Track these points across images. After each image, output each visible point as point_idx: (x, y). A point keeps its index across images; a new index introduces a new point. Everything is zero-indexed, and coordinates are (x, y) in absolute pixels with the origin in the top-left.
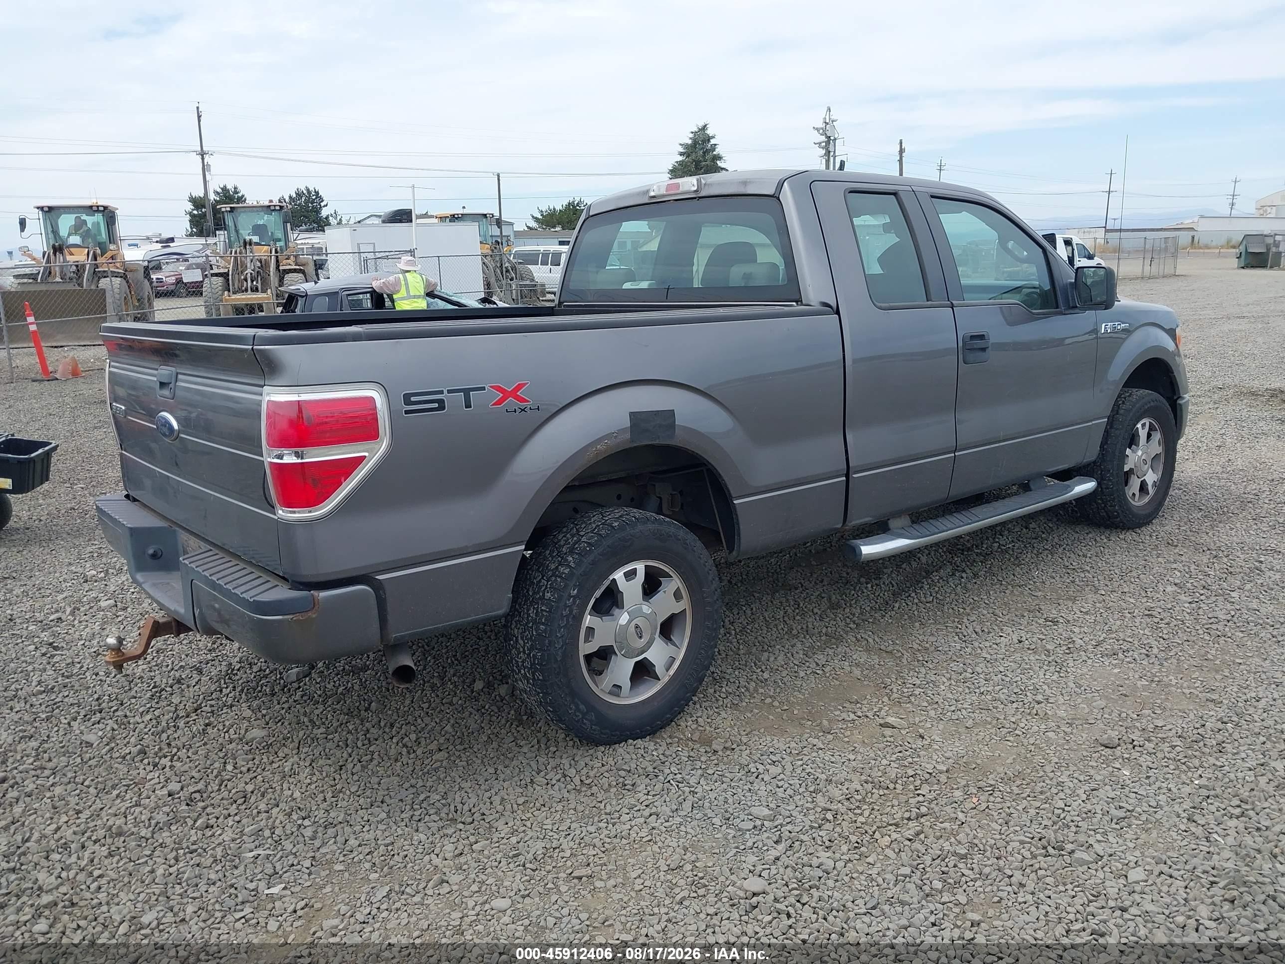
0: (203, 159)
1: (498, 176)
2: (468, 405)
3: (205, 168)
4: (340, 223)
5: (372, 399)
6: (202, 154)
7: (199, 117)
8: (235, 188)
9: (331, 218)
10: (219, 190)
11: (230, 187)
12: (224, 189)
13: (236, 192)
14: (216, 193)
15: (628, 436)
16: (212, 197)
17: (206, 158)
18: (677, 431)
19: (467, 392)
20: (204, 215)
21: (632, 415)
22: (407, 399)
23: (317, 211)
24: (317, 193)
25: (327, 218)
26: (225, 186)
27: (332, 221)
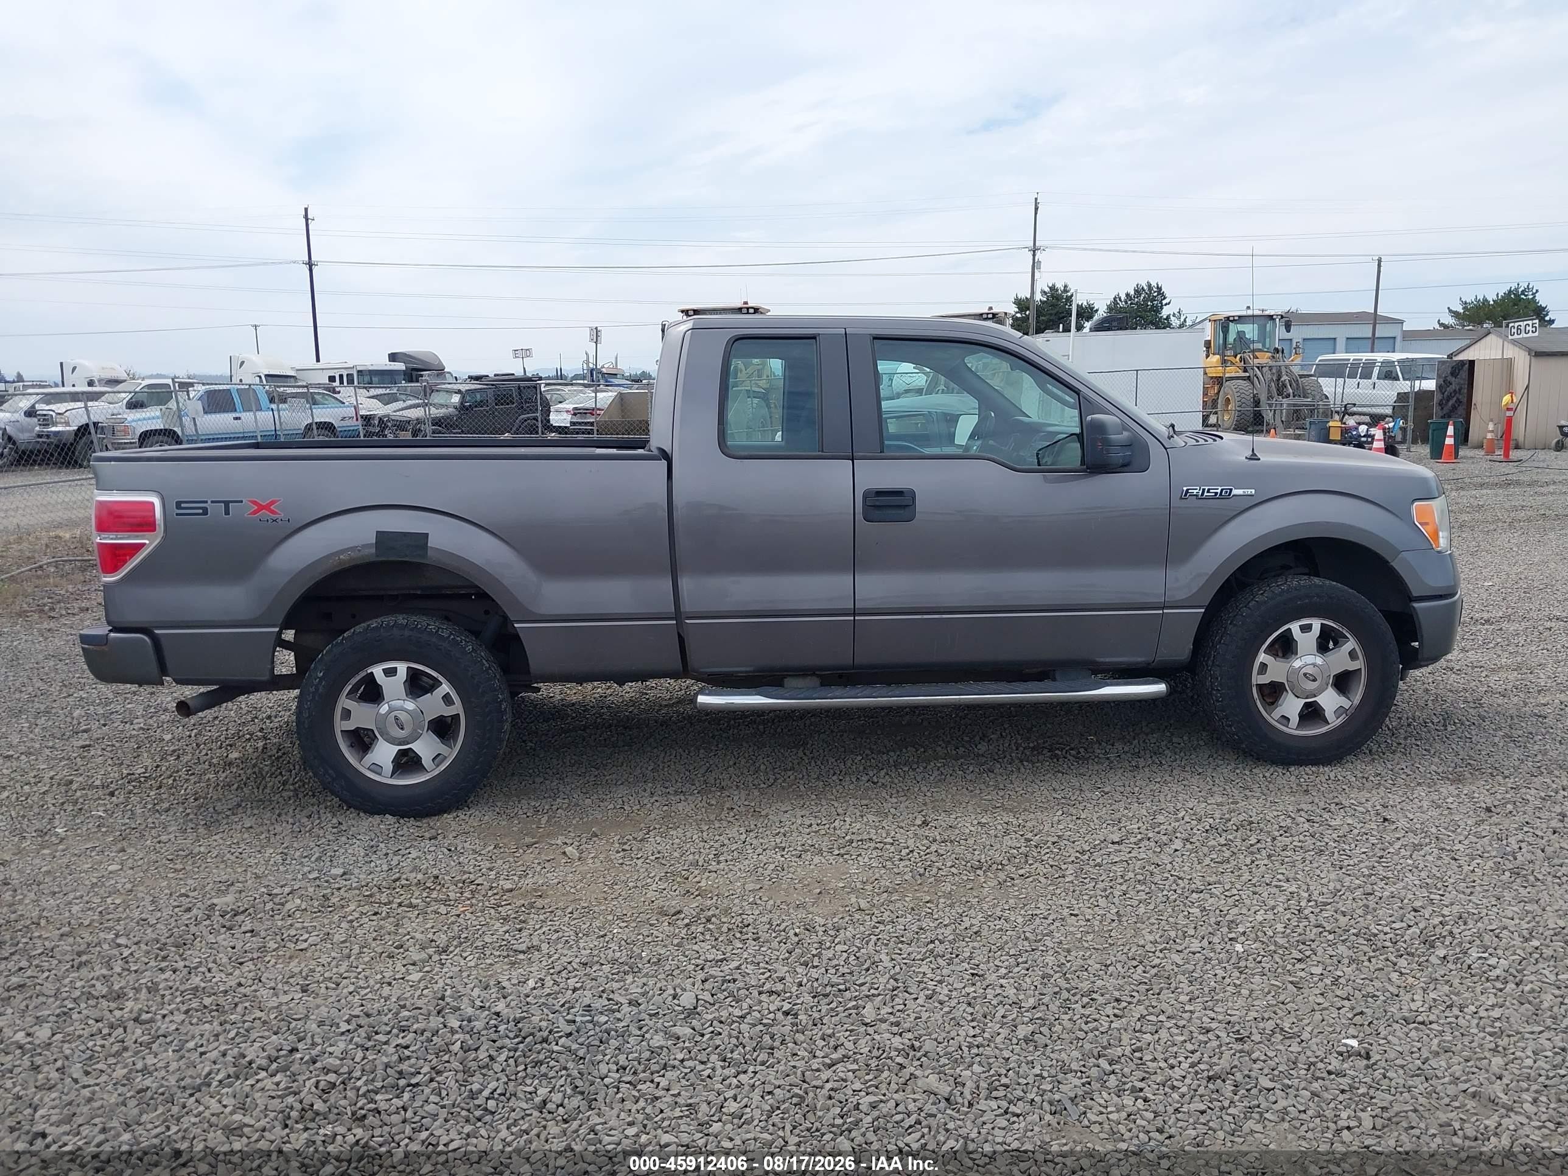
0: (1034, 255)
1: (1380, 261)
2: (227, 513)
3: (1035, 265)
4: (1181, 326)
5: (152, 504)
6: (1034, 251)
7: (1036, 209)
8: (1066, 286)
9: (1172, 318)
10: (1047, 289)
11: (1060, 286)
12: (1053, 288)
13: (1066, 290)
14: (1044, 293)
15: (373, 550)
16: (1038, 297)
17: (1038, 253)
18: (429, 553)
19: (227, 504)
20: (1028, 317)
21: (379, 534)
22: (179, 505)
23: (1157, 310)
24: (1159, 289)
25: (1168, 318)
26: (1054, 286)
27: (1175, 322)
